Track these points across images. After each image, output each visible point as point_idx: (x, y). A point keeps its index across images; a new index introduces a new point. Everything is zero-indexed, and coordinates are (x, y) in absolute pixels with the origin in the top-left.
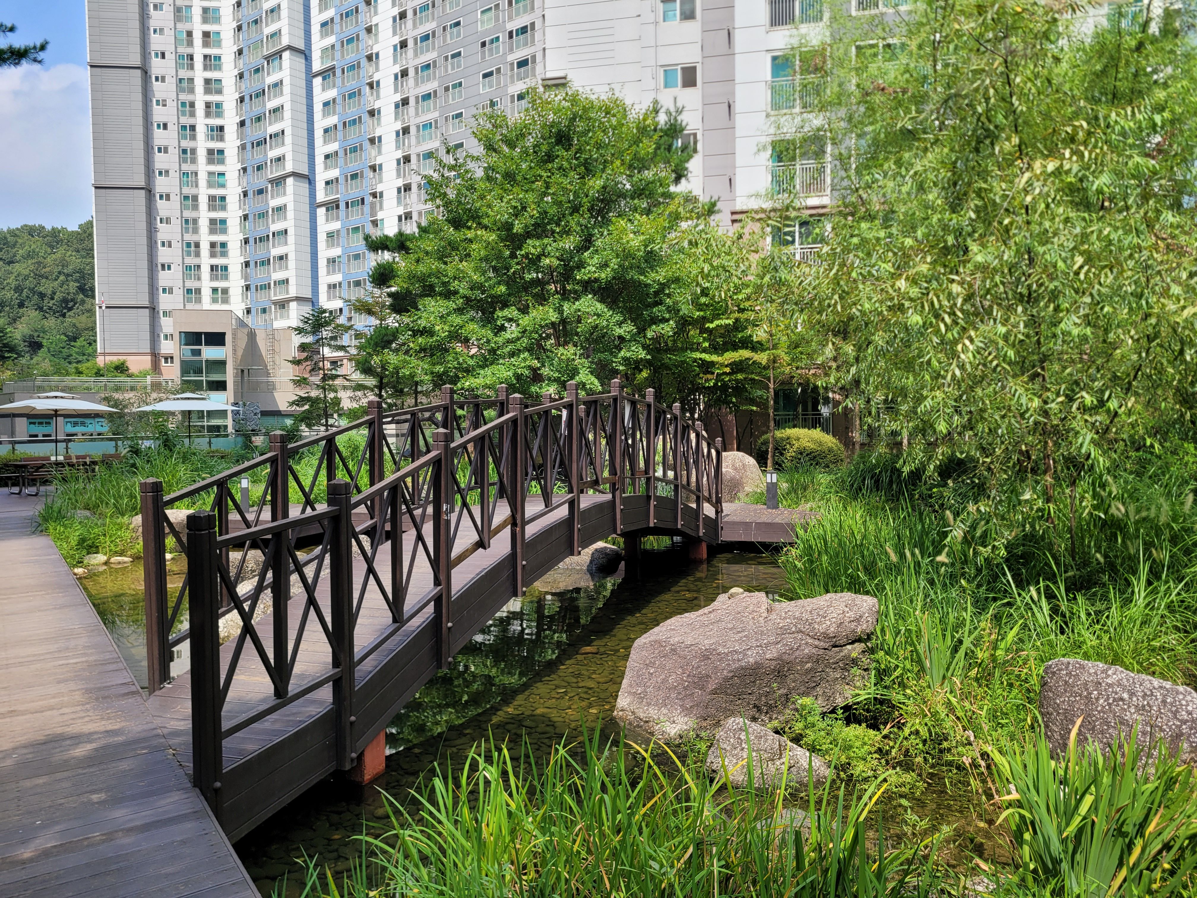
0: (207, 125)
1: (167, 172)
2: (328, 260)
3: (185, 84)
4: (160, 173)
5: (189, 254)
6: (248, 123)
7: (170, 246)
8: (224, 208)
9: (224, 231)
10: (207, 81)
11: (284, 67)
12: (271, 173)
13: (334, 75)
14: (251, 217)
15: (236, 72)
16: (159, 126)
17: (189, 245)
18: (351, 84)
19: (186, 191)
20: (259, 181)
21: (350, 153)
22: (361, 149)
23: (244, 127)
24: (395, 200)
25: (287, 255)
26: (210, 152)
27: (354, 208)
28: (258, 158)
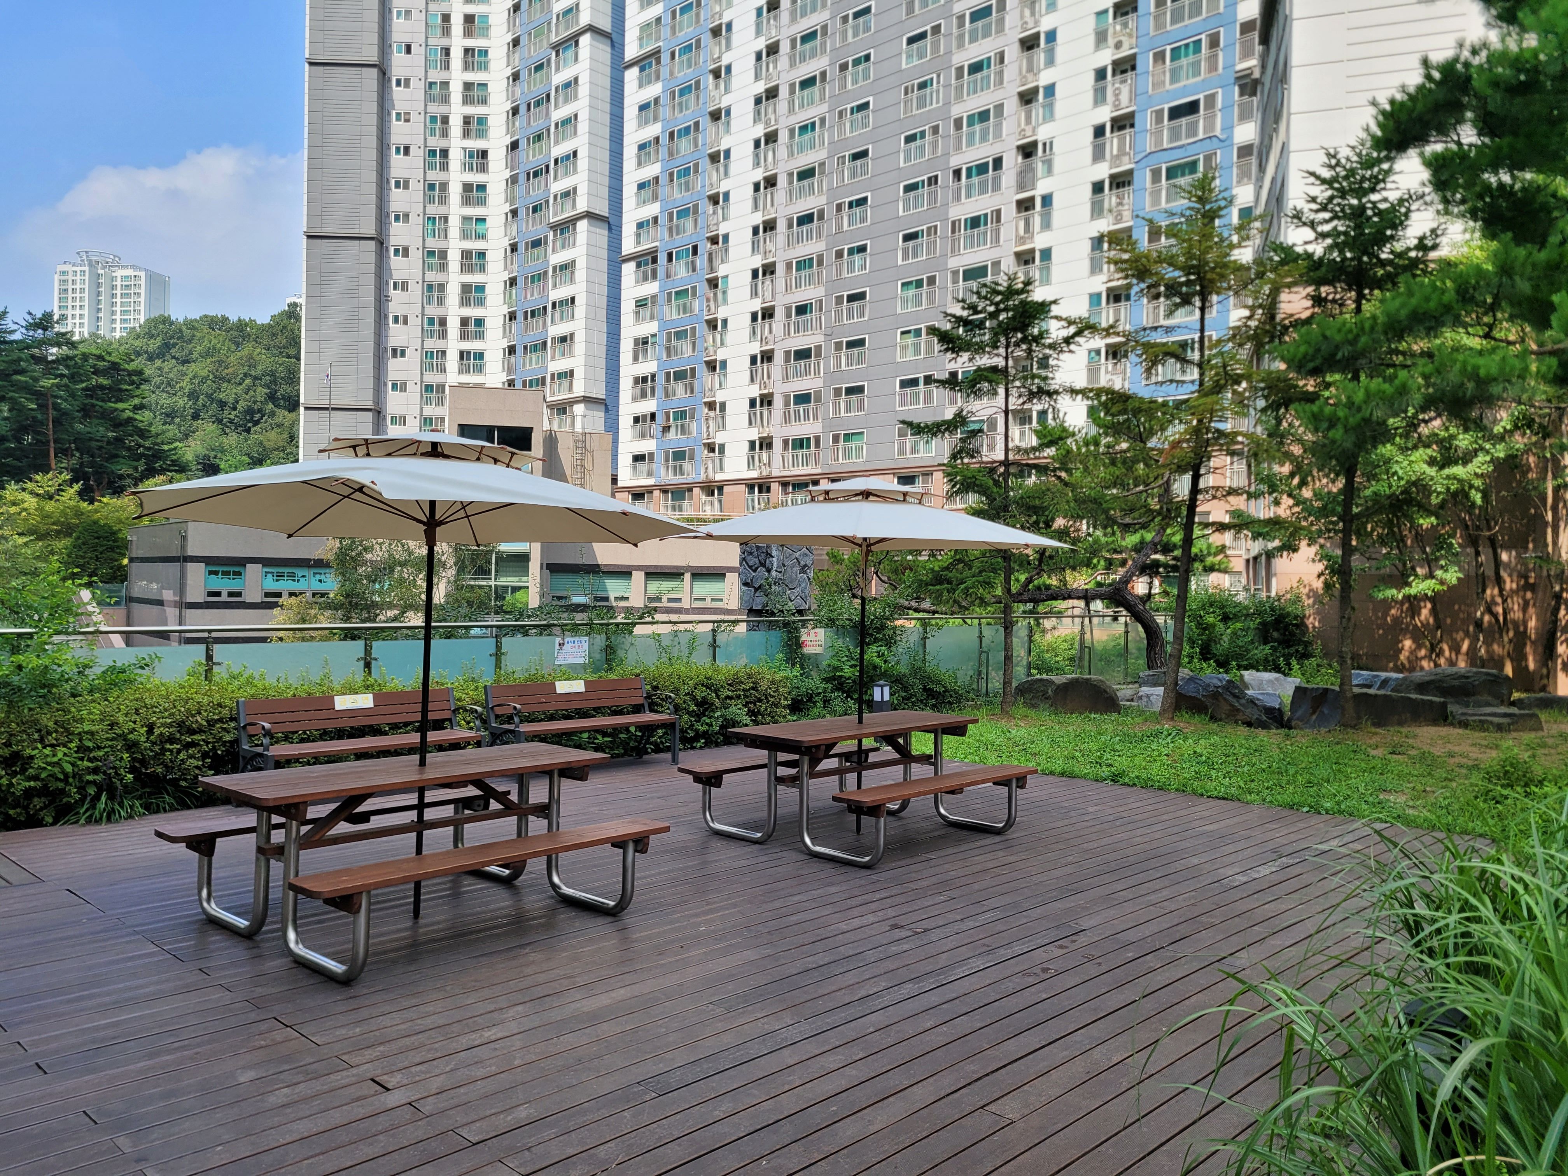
0: (465, 149)
1: (406, 216)
2: (637, 341)
3: (436, 91)
4: (397, 218)
5: (431, 335)
6: (522, 144)
7: (405, 322)
8: (482, 269)
9: (481, 302)
10: (468, 86)
11: (581, 57)
12: (555, 214)
13: (658, 61)
14: (520, 282)
15: (509, 72)
16: (398, 150)
17: (431, 321)
18: (685, 75)
19: (432, 243)
20: (536, 228)
21: (679, 177)
22: (696, 171)
23: (517, 151)
24: (749, 246)
25: (572, 335)
26: (467, 187)
27: (682, 262)
28: (535, 194)
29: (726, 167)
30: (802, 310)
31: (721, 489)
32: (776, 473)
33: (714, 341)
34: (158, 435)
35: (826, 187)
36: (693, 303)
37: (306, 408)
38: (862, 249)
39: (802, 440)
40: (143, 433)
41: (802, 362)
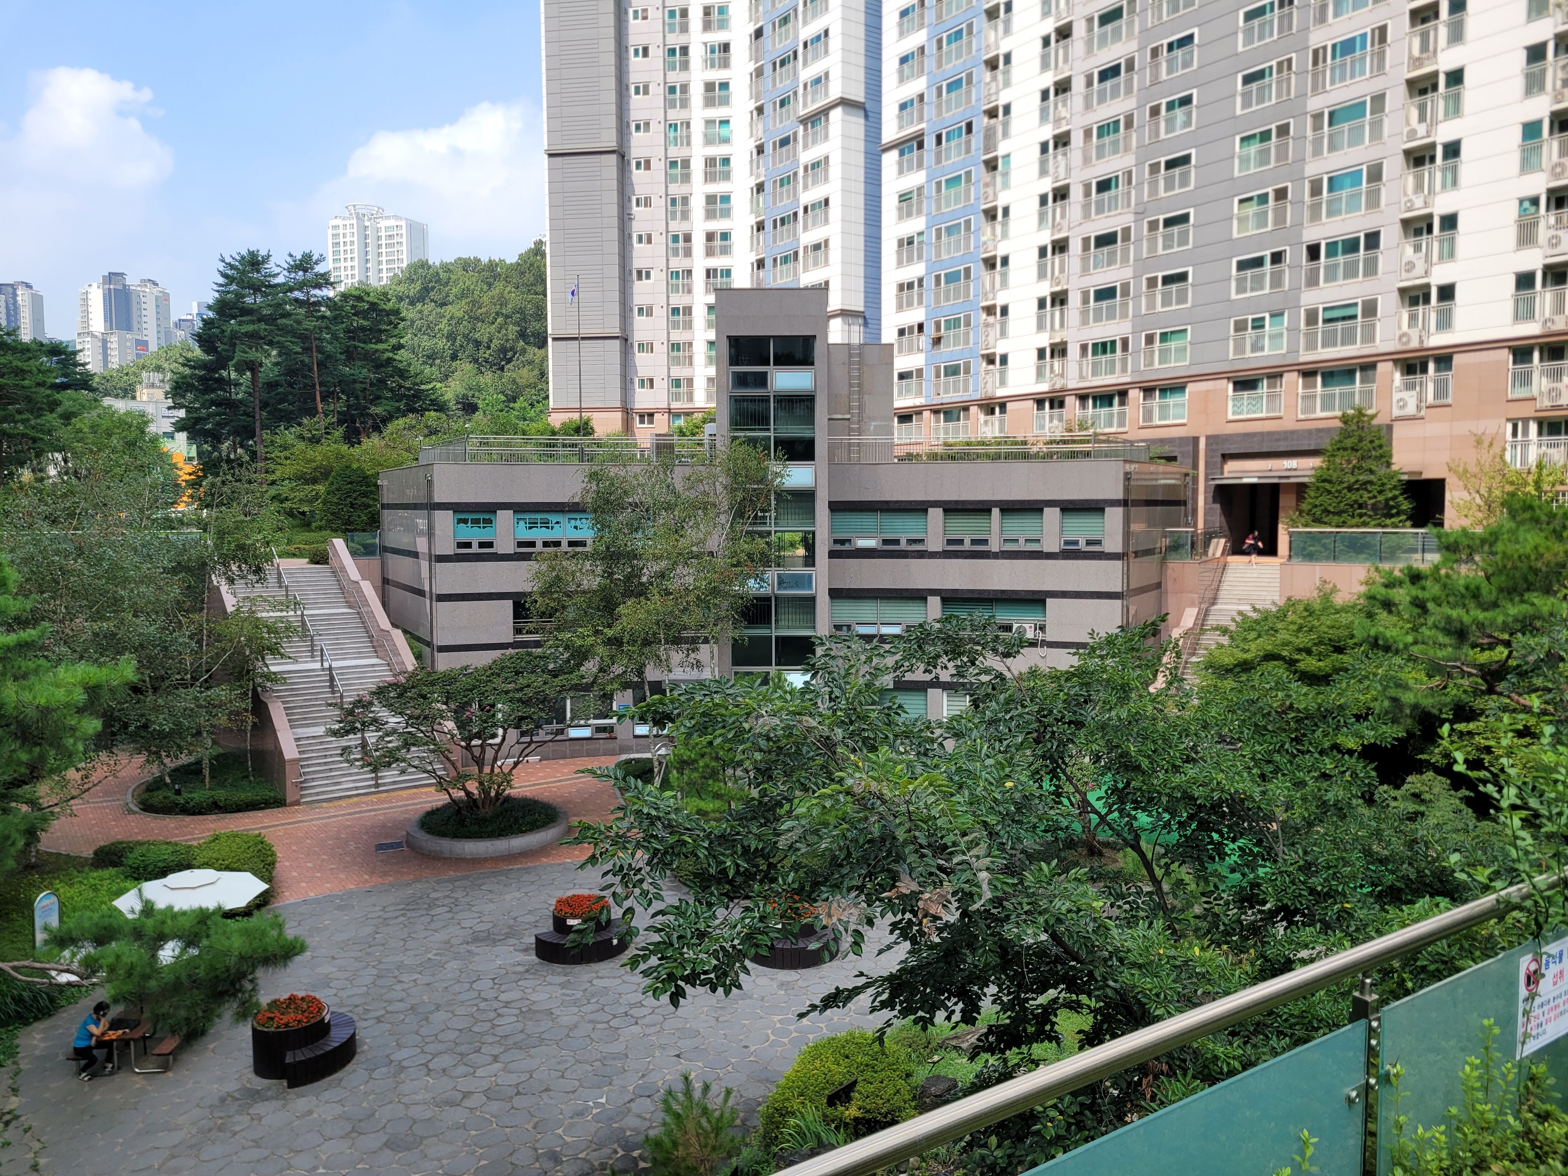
0: (705, 44)
1: (647, 125)
2: (901, 243)
4: (638, 127)
5: (676, 252)
6: (768, 31)
7: (649, 241)
8: (727, 176)
9: (727, 214)
12: (805, 105)
14: (768, 187)
16: (636, 52)
17: (675, 238)
19: (674, 152)
20: (785, 125)
21: (949, 43)
22: (970, 32)
23: (761, 39)
24: (1037, 114)
25: (826, 242)
26: (709, 87)
27: (953, 143)
28: (783, 85)
29: (1007, 24)
30: (1104, 186)
31: (1003, 407)
32: (1072, 384)
33: (994, 233)
34: (417, 375)
35: (1137, 29)
36: (968, 192)
37: (554, 339)
38: (1186, 101)
39: (1104, 344)
40: (402, 374)
41: (1106, 249)
